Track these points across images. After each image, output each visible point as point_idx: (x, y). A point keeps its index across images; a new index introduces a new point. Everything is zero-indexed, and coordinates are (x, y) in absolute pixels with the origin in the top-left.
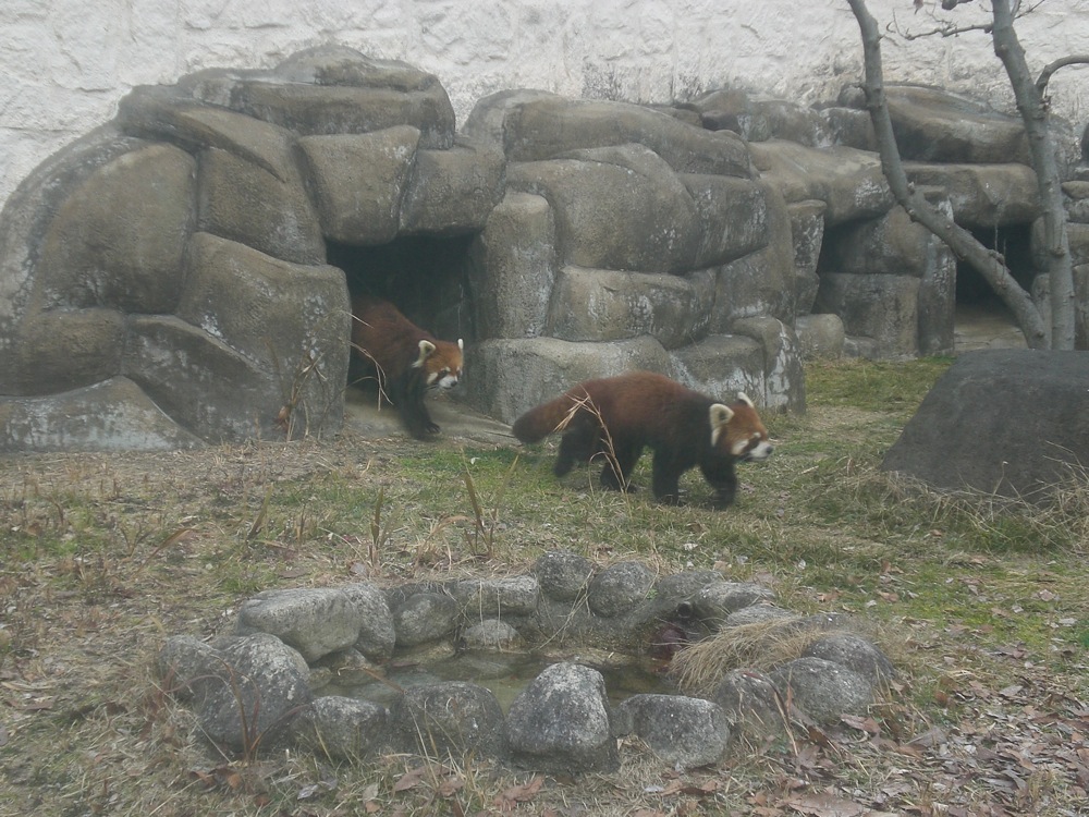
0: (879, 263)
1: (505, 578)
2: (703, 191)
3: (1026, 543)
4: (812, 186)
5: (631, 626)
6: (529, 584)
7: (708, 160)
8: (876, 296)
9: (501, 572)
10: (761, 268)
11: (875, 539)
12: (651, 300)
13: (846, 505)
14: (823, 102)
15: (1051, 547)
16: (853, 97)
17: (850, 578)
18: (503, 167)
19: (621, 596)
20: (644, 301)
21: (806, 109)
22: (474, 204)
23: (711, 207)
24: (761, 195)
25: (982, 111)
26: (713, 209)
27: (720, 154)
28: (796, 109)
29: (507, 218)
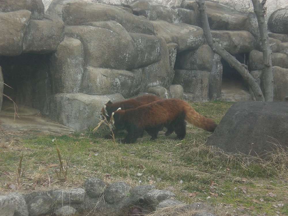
0: (195, 66)
1: (72, 189)
2: (138, 39)
3: (262, 174)
4: (173, 38)
5: (121, 207)
6: (81, 191)
7: (140, 28)
8: (194, 78)
9: (70, 187)
10: (158, 68)
11: (206, 171)
12: (120, 80)
13: (194, 158)
14: (175, 6)
15: (271, 175)
16: (186, 5)
17: (200, 187)
18: (63, 27)
19: (117, 195)
20: (117, 80)
21: (170, 8)
22: (52, 41)
23: (141, 45)
24: (158, 41)
25: (232, 11)
26: (142, 46)
27: (144, 26)
28: (166, 9)
29: (66, 47)
